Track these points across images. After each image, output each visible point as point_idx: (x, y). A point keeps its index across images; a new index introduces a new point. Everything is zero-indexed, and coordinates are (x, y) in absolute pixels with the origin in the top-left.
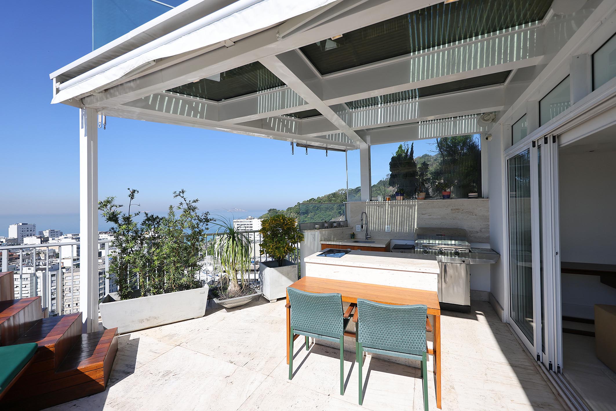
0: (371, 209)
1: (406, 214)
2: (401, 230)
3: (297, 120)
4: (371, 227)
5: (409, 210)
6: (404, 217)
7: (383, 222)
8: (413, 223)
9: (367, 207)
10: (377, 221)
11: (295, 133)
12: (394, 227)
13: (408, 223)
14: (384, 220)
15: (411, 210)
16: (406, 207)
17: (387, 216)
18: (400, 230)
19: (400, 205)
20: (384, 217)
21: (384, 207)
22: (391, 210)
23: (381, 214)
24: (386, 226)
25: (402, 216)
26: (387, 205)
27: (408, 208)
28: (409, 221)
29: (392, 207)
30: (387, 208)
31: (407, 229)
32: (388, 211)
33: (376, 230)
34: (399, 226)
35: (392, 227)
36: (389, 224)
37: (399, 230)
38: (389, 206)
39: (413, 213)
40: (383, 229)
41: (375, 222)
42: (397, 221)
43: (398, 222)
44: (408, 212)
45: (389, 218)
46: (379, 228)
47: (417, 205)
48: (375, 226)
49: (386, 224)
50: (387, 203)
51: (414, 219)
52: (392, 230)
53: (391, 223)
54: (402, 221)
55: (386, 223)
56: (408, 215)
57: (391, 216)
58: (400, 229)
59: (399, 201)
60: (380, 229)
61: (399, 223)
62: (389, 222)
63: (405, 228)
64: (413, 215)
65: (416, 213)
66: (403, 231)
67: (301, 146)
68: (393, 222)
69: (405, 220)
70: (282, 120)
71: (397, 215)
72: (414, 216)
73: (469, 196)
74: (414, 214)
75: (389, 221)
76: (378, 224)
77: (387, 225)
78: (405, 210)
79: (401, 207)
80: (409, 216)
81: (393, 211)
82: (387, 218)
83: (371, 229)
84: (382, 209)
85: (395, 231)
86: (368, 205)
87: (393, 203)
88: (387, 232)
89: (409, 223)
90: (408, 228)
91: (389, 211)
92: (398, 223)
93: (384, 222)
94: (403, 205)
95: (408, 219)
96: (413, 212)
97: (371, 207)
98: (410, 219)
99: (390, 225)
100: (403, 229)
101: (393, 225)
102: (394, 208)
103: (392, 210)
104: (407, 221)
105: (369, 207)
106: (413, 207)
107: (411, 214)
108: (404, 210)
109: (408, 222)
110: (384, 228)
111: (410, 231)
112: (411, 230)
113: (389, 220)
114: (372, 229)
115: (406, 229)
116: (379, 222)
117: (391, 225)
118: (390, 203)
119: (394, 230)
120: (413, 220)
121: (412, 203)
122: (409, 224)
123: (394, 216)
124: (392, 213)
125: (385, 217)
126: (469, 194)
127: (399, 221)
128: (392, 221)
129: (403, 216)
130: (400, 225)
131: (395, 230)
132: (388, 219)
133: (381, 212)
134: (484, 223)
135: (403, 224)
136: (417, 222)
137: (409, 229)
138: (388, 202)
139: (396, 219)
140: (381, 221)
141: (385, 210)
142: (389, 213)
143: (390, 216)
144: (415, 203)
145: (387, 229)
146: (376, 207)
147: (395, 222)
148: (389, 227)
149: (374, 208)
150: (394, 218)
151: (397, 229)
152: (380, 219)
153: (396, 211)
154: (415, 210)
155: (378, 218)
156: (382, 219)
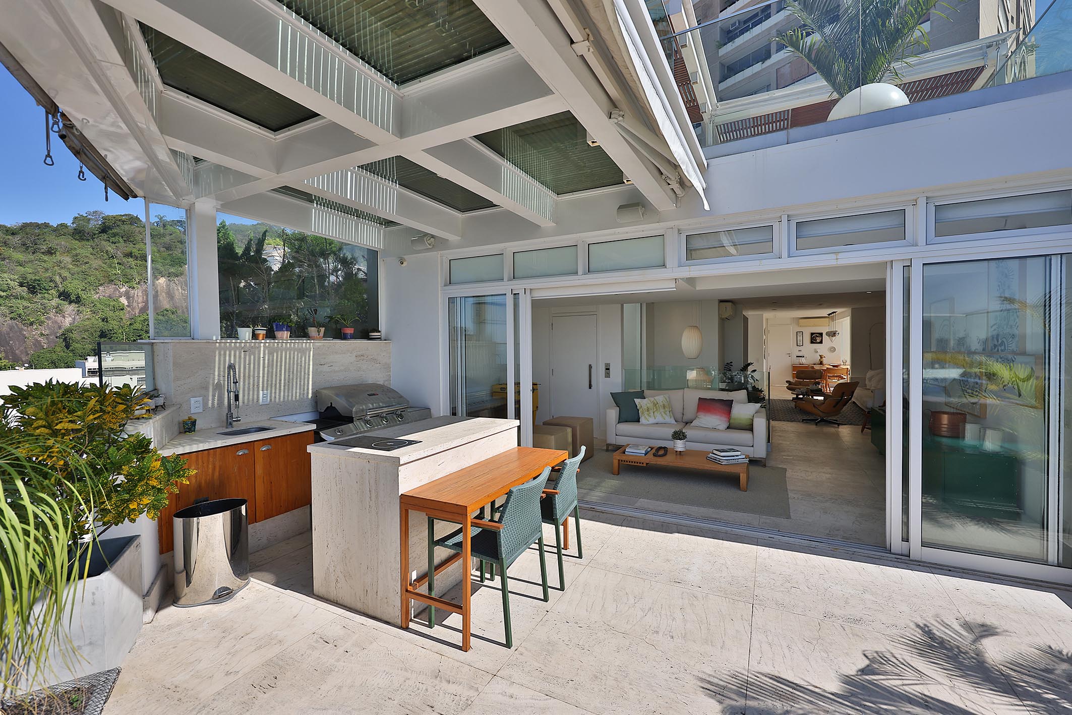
0: (227, 358)
1: (295, 365)
2: (288, 396)
5: (301, 358)
6: (293, 372)
7: (254, 385)
8: (306, 382)
9: (217, 352)
12: (275, 393)
13: (298, 383)
14: (256, 380)
15: (303, 359)
16: (296, 352)
17: (261, 372)
18: (286, 397)
19: (286, 350)
20: (256, 375)
21: (257, 352)
22: (271, 360)
23: (249, 367)
24: (261, 392)
26: (262, 349)
27: (299, 355)
28: (300, 378)
29: (271, 354)
30: (262, 356)
31: (298, 394)
32: (264, 360)
34: (284, 389)
35: (271, 393)
36: (265, 388)
37: (284, 398)
38: (267, 352)
39: (307, 364)
40: (253, 399)
42: (280, 380)
43: (283, 382)
44: (299, 361)
45: (266, 376)
46: (246, 397)
47: (312, 349)
49: (261, 388)
50: (262, 344)
51: (309, 375)
52: (271, 400)
53: (269, 385)
54: (289, 379)
55: (261, 386)
56: (299, 367)
57: (270, 370)
58: (286, 394)
59: (285, 342)
60: (248, 399)
61: (284, 383)
62: (265, 383)
63: (294, 392)
64: (307, 367)
65: (311, 363)
66: (290, 398)
68: (274, 382)
69: (295, 377)
71: (281, 368)
72: (309, 368)
74: (309, 365)
75: (266, 381)
77: (263, 391)
78: (294, 358)
79: (288, 352)
80: (301, 369)
81: (273, 359)
84: (252, 357)
85: (277, 400)
86: (220, 349)
87: (274, 345)
88: (263, 403)
89: (300, 382)
90: (298, 391)
91: (266, 362)
92: (282, 385)
93: (256, 384)
94: (290, 349)
95: (299, 374)
96: (307, 362)
97: (228, 352)
98: (303, 373)
99: (267, 390)
100: (290, 394)
101: (273, 388)
102: (275, 354)
103: (271, 358)
104: (297, 379)
105: (222, 353)
106: (307, 353)
107: (303, 365)
108: (292, 358)
110: (255, 396)
111: (302, 396)
112: (304, 394)
113: (266, 378)
115: (296, 393)
116: (247, 386)
117: (269, 388)
118: (267, 344)
119: (275, 398)
120: (306, 376)
121: (306, 345)
122: (300, 384)
123: (274, 370)
124: (271, 365)
125: (259, 373)
127: (285, 380)
128: (272, 381)
129: (291, 371)
130: (286, 387)
131: (277, 397)
132: (263, 377)
133: (249, 364)
135: (291, 384)
136: (313, 379)
137: (300, 394)
138: (265, 343)
139: (278, 375)
140: (249, 384)
141: (259, 358)
142: (266, 366)
143: (268, 371)
144: (310, 345)
145: (263, 397)
146: (240, 353)
147: (278, 382)
148: (267, 394)
149: (235, 356)
150: (276, 376)
151: (281, 396)
152: (249, 378)
153: (279, 360)
154: (309, 357)
155: (244, 376)
156: (251, 378)
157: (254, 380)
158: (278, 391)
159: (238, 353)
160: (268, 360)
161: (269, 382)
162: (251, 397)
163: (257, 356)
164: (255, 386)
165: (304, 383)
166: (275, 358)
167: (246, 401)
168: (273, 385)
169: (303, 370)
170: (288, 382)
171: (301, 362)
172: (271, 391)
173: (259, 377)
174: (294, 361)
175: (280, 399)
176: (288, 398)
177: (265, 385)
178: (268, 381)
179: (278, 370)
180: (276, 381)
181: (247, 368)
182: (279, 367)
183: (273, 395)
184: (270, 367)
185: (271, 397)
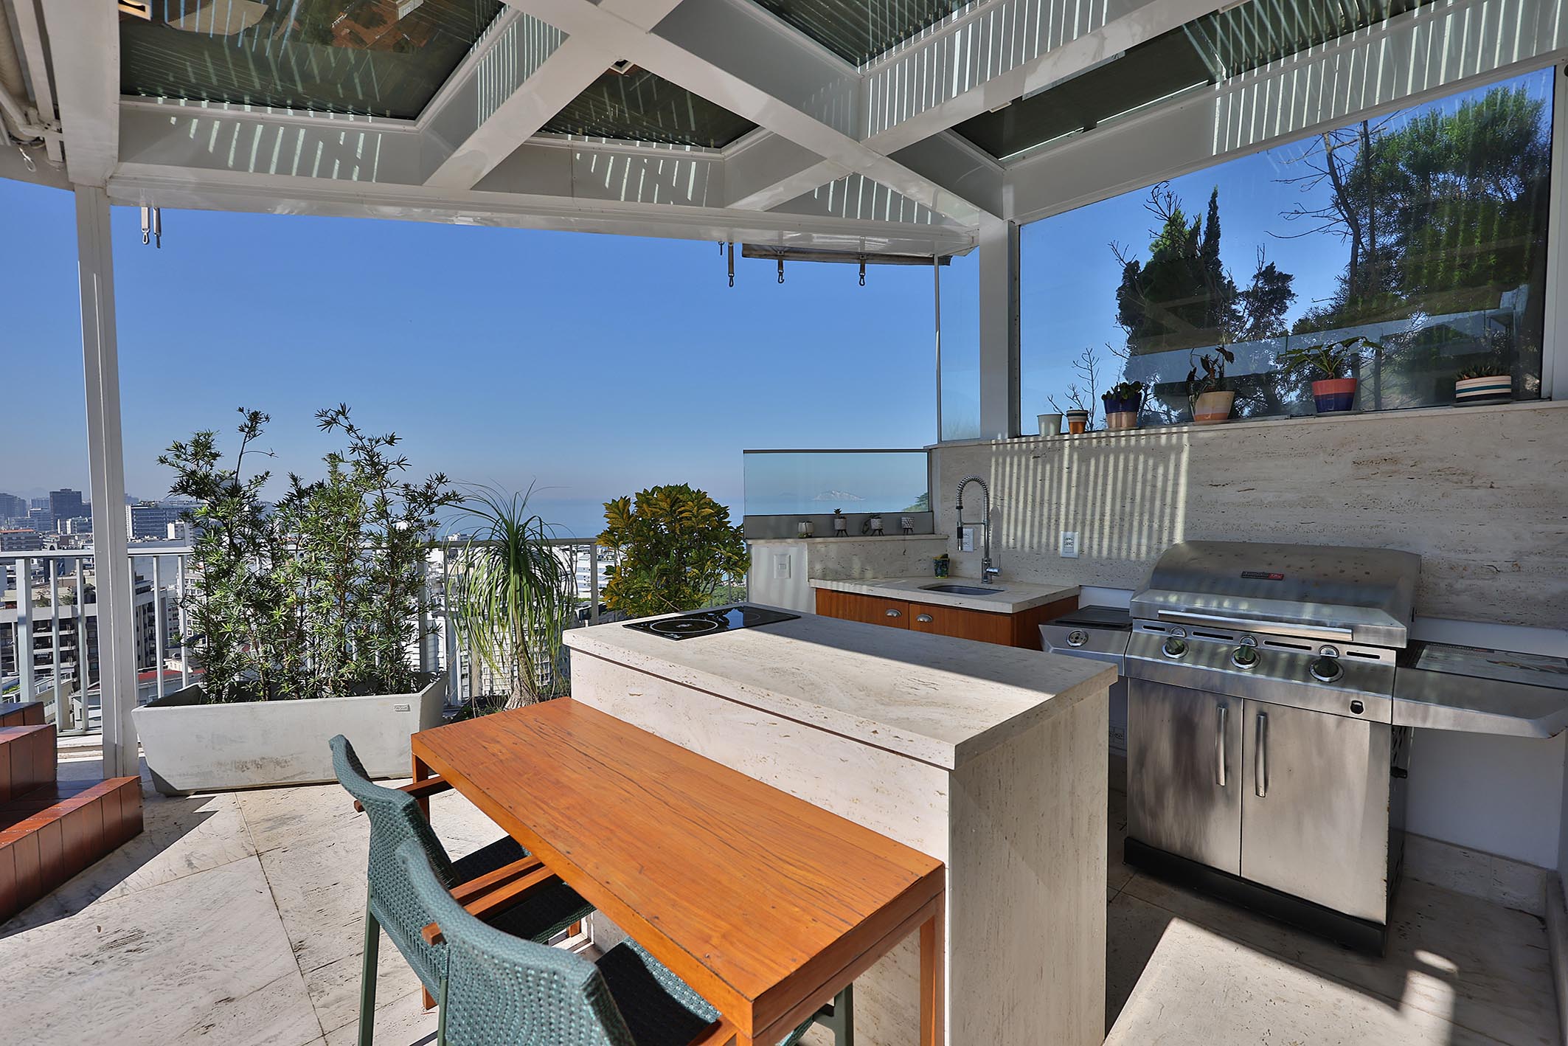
0: (1008, 469)
1: (1139, 486)
2: (1119, 549)
3: (704, 153)
4: (1008, 535)
5: (1155, 468)
6: (1133, 499)
7: (1049, 518)
8: (1167, 523)
9: (993, 460)
10: (1029, 514)
11: (696, 201)
12: (1091, 538)
13: (1146, 523)
14: (1054, 511)
15: (1161, 470)
16: (1141, 458)
17: (1064, 497)
18: (1115, 551)
20: (1054, 500)
21: (1056, 459)
22: (1083, 472)
23: (1043, 486)
24: (1062, 533)
25: (1125, 495)
26: (1067, 451)
27: (1151, 462)
28: (1152, 514)
29: (1084, 460)
30: (1066, 464)
31: (1144, 549)
32: (1070, 473)
33: (1023, 546)
34: (1111, 533)
35: (1082, 538)
36: (1071, 527)
37: (1110, 549)
38: (1075, 457)
39: (1170, 483)
40: (1048, 544)
41: (1020, 517)
42: (1103, 515)
43: (1107, 518)
44: (1149, 476)
45: (1072, 503)
46: (1036, 540)
47: (1187, 449)
48: (1019, 533)
49: (1062, 526)
50: (1067, 443)
51: (1174, 507)
52: (1081, 551)
53: (1079, 521)
54: (1123, 512)
55: (1062, 521)
56: (1148, 489)
57: (1082, 492)
58: (1115, 544)
59: (1113, 434)
60: (1039, 542)
61: (1112, 522)
62: (1071, 517)
63: (1134, 541)
64: (1170, 489)
65: (1183, 480)
66: (1124, 554)
67: (761, 256)
68: (1089, 517)
69: (1137, 509)
70: (646, 161)
71: (1104, 490)
72: (1175, 493)
73: (1458, 395)
74: (1176, 484)
75: (1072, 513)
76: (1032, 526)
77: (1066, 530)
78: (1136, 469)
79: (1122, 458)
81: (1088, 470)
82: (1063, 501)
83: (1008, 542)
84: (1048, 467)
85: (1095, 553)
86: (998, 454)
87: (1091, 443)
88: (1066, 555)
89: (1151, 521)
90: (1144, 541)
91: (1074, 476)
92: (1107, 523)
93: (1053, 517)
94: (1127, 450)
95: (1147, 505)
96: (1171, 476)
97: (1008, 460)
98: (1158, 503)
99: (1073, 531)
100: (1125, 546)
101: (1088, 528)
102: (1093, 462)
103: (1084, 469)
104: (1141, 515)
105: (1001, 460)
106: (1173, 457)
107: (1159, 484)
108: (1131, 468)
109: (1146, 517)
110: (1052, 540)
111: (1154, 554)
113: (1072, 507)
114: (1011, 541)
115: (1139, 545)
116: (1037, 519)
117: (1079, 528)
118: (1077, 442)
119: (1091, 547)
120: (1168, 511)
121: (1169, 439)
122: (1151, 527)
123: (1090, 493)
124: (1083, 482)
125: (1059, 497)
126: (1461, 385)
127: (1113, 514)
128: (1084, 514)
129: (1129, 496)
130: (1116, 531)
131: (1095, 547)
132: (1068, 504)
133: (1043, 480)
134: (1539, 527)
135: (1127, 525)
136: (1186, 516)
137: (1149, 546)
138: (1072, 440)
139: (1098, 505)
140: (1041, 515)
141: (1061, 469)
142: (1074, 483)
143: (1077, 494)
144: (1180, 439)
145: (1066, 544)
146: (1027, 461)
147: (1097, 517)
148: (1072, 539)
149: (1019, 465)
150: (1094, 504)
151: (1103, 546)
152: (1042, 504)
153: (1101, 473)
154: (1177, 466)
155: (1034, 501)
156: (1046, 505)
157: (1050, 510)
158: (1096, 535)
159: (1023, 460)
160: (1079, 473)
161: (1080, 517)
162: (1044, 540)
163: (1056, 465)
164: (1053, 521)
165: (1161, 527)
166: (1092, 468)
167: (1035, 546)
168: (1088, 523)
169: (1158, 496)
170: (1122, 519)
171: (1155, 477)
172: (1083, 533)
173: (1058, 504)
174: (1135, 475)
175: (1100, 551)
176: (1119, 554)
177: (1071, 521)
178: (1076, 512)
179: (1099, 493)
180: (1093, 515)
181: (1039, 486)
182: (1100, 488)
183: (1087, 541)
184: (1082, 488)
185: (1081, 544)
